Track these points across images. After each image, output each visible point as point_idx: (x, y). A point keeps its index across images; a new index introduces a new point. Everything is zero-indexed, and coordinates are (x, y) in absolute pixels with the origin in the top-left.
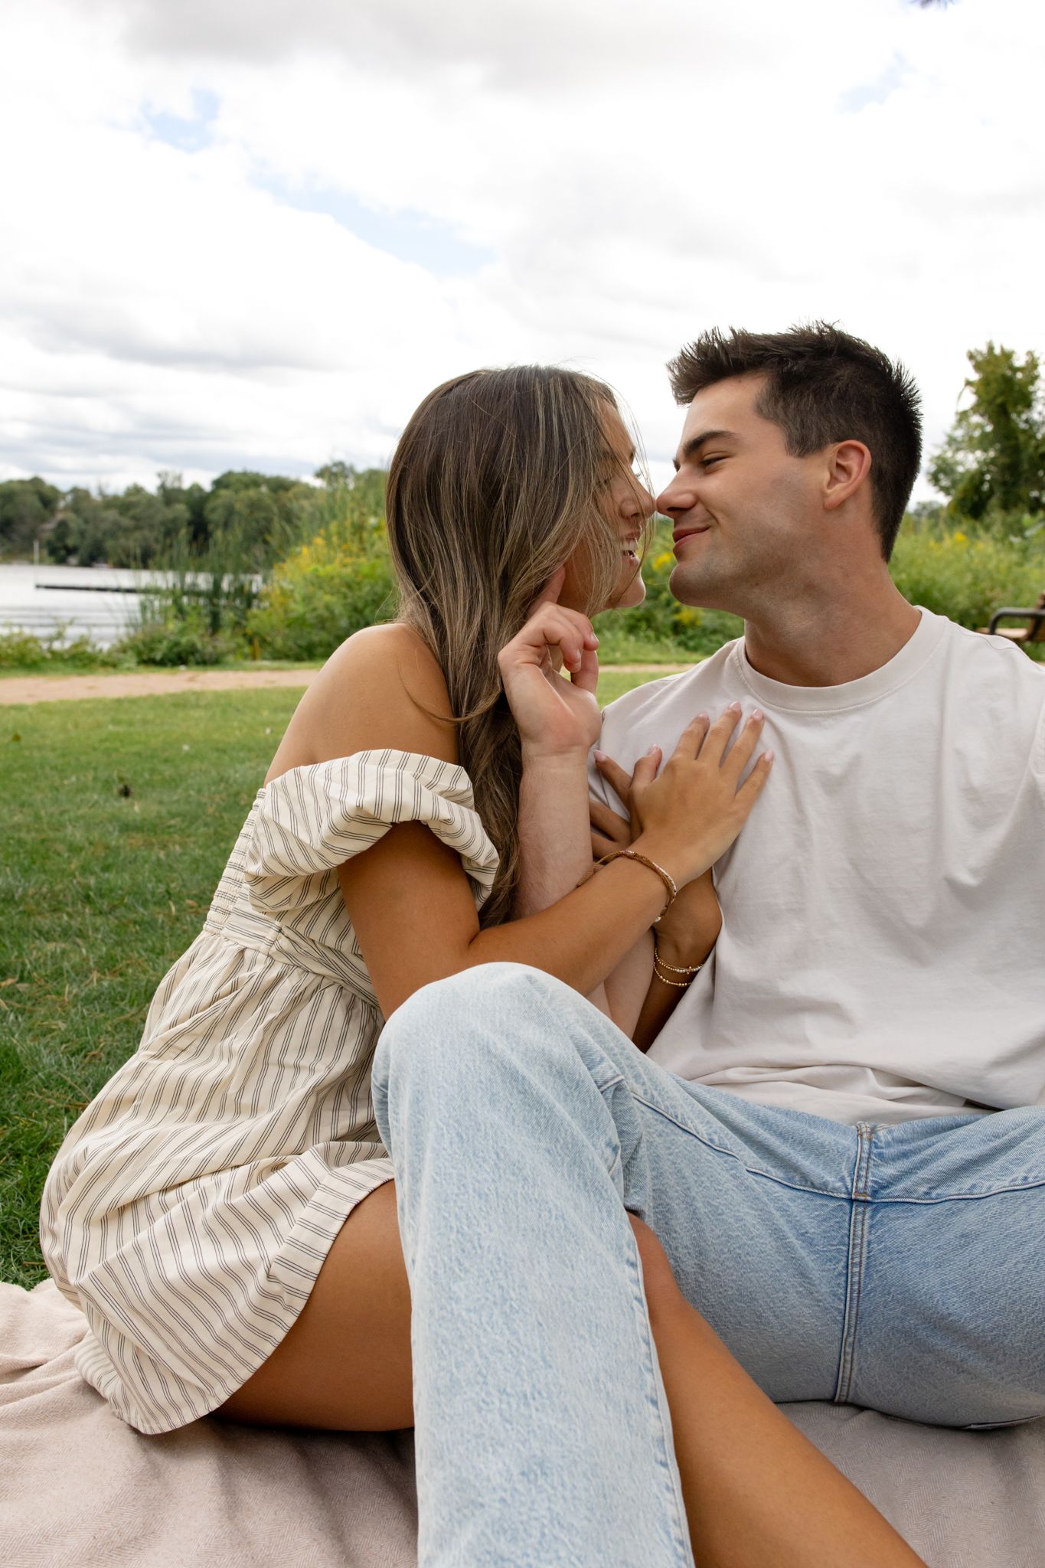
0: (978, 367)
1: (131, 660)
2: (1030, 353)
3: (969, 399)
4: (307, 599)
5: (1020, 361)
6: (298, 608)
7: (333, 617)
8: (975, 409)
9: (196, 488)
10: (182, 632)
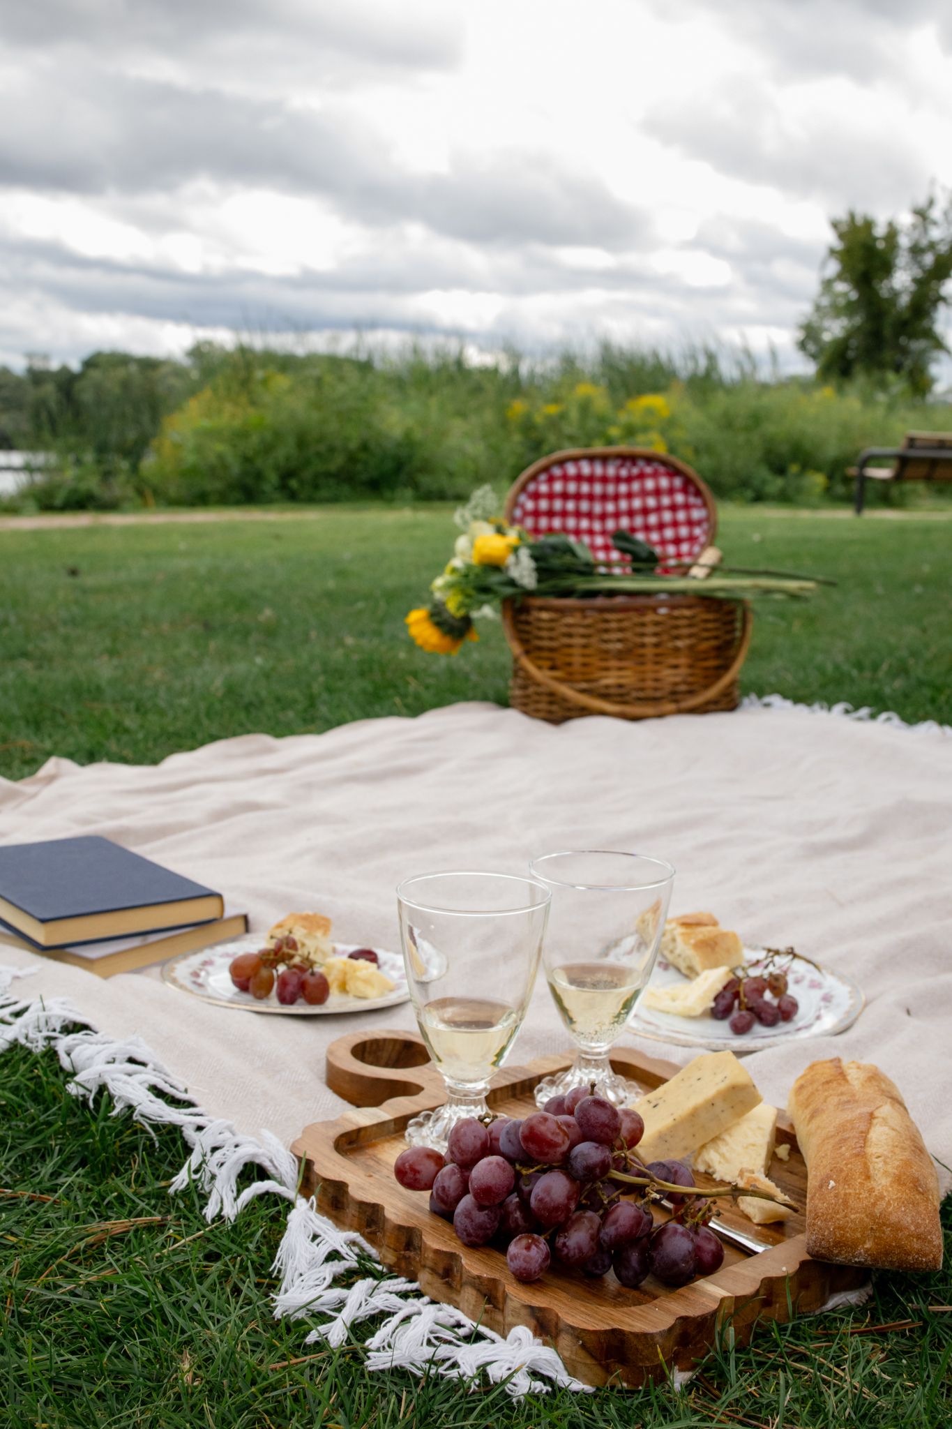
0: (841, 236)
1: (31, 505)
2: (890, 225)
3: (833, 268)
4: (199, 450)
5: (880, 231)
6: (190, 459)
7: (225, 466)
8: (840, 277)
9: (65, 370)
10: (80, 479)
